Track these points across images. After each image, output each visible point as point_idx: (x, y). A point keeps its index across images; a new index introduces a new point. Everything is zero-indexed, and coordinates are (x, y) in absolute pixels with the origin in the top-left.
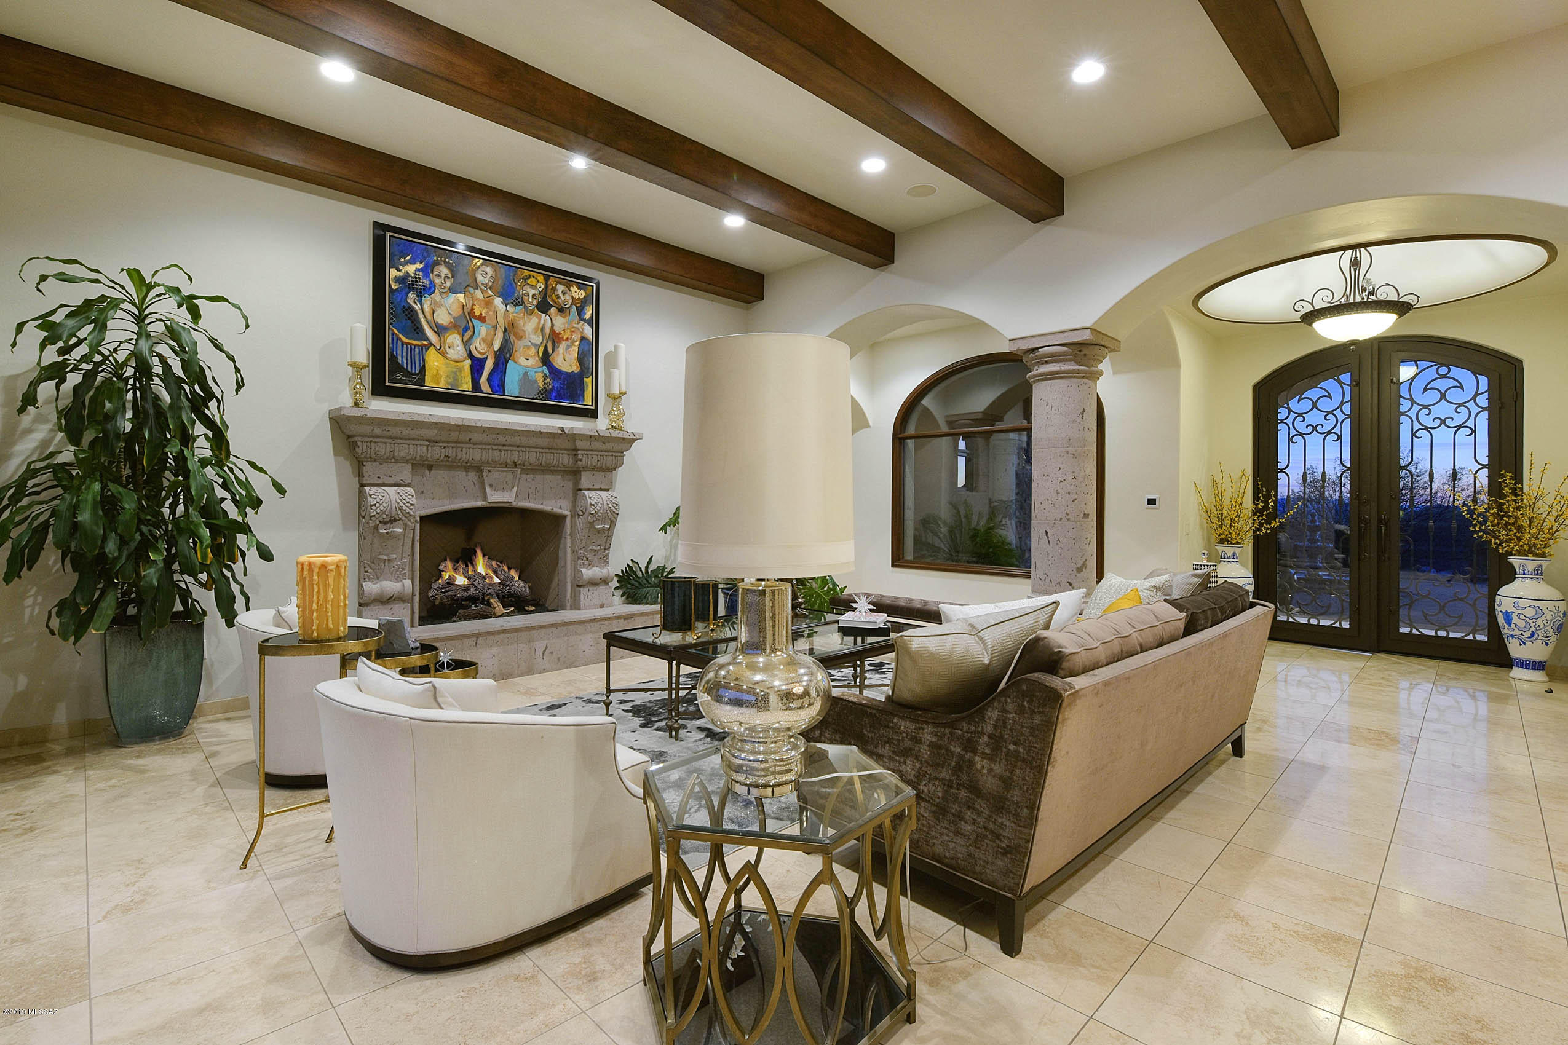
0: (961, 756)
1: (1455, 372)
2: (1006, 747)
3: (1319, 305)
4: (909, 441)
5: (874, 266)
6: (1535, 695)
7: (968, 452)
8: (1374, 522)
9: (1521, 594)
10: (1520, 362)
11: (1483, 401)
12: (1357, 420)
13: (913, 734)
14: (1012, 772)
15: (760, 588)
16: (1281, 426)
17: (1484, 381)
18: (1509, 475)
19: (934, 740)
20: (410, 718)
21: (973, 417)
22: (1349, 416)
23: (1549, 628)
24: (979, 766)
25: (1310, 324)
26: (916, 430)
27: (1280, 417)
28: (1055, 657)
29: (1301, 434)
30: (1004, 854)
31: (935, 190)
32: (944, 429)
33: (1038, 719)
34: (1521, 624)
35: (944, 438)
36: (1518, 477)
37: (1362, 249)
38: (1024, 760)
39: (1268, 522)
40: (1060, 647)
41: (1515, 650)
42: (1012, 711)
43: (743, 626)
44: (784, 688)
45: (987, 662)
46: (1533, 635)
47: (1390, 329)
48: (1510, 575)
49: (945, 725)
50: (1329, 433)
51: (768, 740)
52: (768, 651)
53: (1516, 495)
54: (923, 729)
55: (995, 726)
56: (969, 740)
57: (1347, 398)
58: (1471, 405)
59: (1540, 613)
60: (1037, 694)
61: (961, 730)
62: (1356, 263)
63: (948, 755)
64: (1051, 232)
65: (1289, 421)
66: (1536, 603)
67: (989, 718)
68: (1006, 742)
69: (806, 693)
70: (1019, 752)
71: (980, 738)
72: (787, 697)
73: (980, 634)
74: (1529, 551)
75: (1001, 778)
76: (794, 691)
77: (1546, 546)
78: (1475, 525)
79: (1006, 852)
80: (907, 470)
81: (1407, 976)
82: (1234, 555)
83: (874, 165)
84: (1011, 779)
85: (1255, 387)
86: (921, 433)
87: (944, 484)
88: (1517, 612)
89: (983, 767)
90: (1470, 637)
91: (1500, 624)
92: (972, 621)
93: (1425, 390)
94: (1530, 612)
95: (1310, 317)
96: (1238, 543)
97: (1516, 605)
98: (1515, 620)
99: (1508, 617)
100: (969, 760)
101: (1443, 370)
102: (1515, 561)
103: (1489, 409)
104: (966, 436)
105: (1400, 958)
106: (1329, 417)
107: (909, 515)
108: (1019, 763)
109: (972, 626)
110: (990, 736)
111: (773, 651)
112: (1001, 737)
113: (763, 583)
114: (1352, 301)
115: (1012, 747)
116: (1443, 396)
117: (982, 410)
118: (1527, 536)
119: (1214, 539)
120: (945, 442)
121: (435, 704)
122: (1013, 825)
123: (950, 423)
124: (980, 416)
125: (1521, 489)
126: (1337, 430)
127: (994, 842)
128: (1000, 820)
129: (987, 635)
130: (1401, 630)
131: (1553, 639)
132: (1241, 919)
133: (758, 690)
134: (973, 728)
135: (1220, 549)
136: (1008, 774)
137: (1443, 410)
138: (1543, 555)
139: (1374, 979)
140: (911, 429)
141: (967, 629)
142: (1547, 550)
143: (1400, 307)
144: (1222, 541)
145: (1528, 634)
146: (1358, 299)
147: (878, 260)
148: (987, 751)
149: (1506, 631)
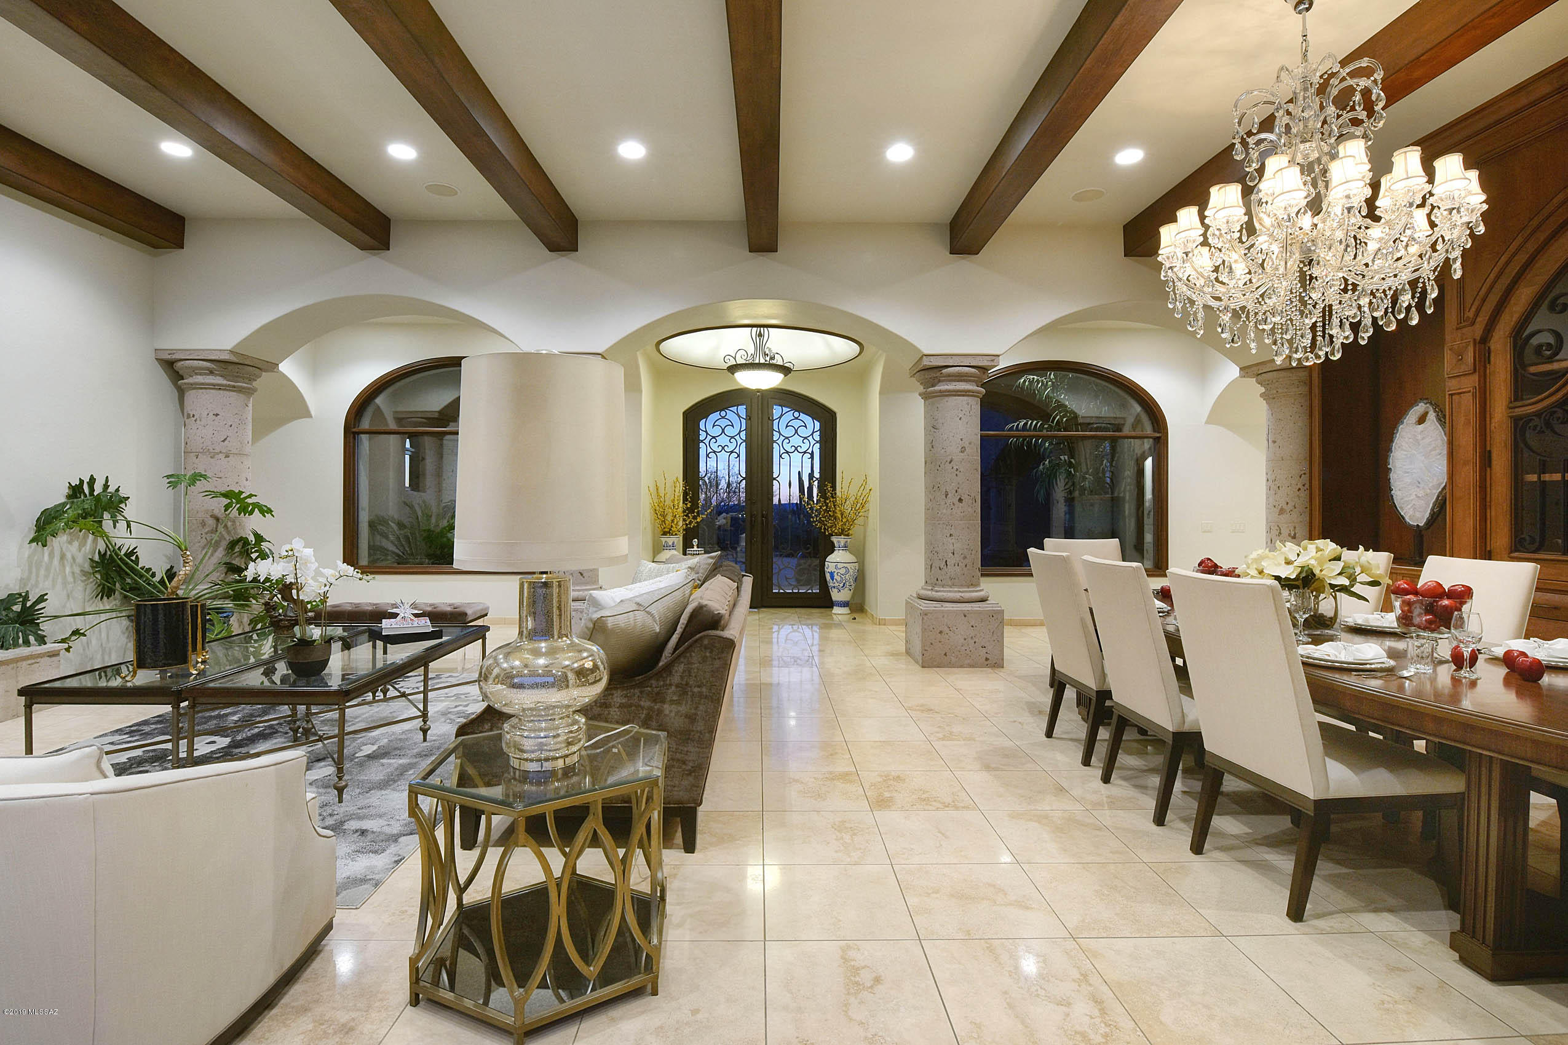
0: (650, 709)
1: (803, 416)
2: (691, 691)
3: (740, 361)
4: (363, 436)
5: (363, 247)
6: (848, 621)
7: (413, 450)
8: (760, 515)
9: (838, 560)
10: (835, 414)
11: (817, 436)
12: (749, 442)
13: (602, 701)
14: (696, 708)
15: (543, 580)
16: (701, 445)
17: (817, 424)
18: (830, 485)
19: (624, 701)
20: (92, 794)
21: (429, 415)
22: (744, 441)
23: (851, 580)
24: (667, 712)
25: (733, 374)
26: (370, 425)
27: (701, 438)
28: (716, 618)
29: (714, 452)
30: (690, 774)
31: (456, 193)
32: (393, 426)
33: (717, 663)
34: (839, 579)
35: (392, 436)
36: (834, 487)
37: (765, 329)
38: (706, 697)
39: (695, 518)
40: (718, 610)
41: (836, 596)
42: (696, 662)
43: (529, 619)
44: (576, 665)
45: (658, 630)
46: (844, 585)
47: (780, 384)
48: (831, 549)
49: (633, 687)
50: (732, 452)
51: (557, 717)
52: (556, 637)
53: (833, 498)
54: (612, 695)
55: (682, 677)
56: (658, 694)
57: (744, 427)
58: (810, 438)
59: (847, 571)
60: (717, 645)
61: (651, 687)
62: (760, 335)
63: (638, 710)
64: (563, 263)
65: (707, 442)
66: (845, 565)
67: (676, 671)
68: (691, 687)
69: (596, 667)
70: (702, 692)
71: (668, 689)
72: (581, 673)
73: (647, 610)
74: (842, 532)
75: (686, 716)
76: (586, 666)
77: (849, 529)
78: (813, 518)
79: (690, 773)
80: (361, 467)
81: (885, 781)
82: (673, 543)
83: (402, 152)
84: (696, 714)
85: (683, 413)
86: (374, 428)
87: (392, 483)
88: (836, 571)
89: (671, 711)
90: (810, 591)
91: (828, 580)
92: (638, 600)
93: (787, 426)
94: (843, 571)
95: (733, 369)
96: (676, 534)
97: (836, 567)
98: (836, 577)
99: (832, 574)
100: (658, 710)
101: (796, 415)
102: (834, 539)
103: (820, 442)
104: (412, 436)
105: (876, 773)
106: (732, 440)
107: (364, 517)
108: (703, 700)
109: (638, 604)
110: (677, 686)
111: (560, 636)
112: (687, 684)
113: (544, 576)
114: (757, 361)
115: (696, 690)
116: (796, 431)
117: (438, 409)
118: (840, 524)
119: (659, 531)
120: (393, 438)
121: (97, 774)
122: (697, 749)
123: (399, 420)
124: (436, 415)
125: (835, 494)
126: (737, 450)
127: (680, 768)
128: (686, 749)
129: (653, 610)
130: (774, 591)
131: (853, 587)
132: (796, 781)
133: (554, 672)
134: (662, 683)
135: (664, 540)
136: (693, 711)
137: (796, 441)
138: (848, 535)
139: (873, 787)
140: (365, 424)
141: (635, 607)
142: (850, 532)
143: (785, 370)
144: (665, 534)
145: (842, 585)
146: (762, 361)
147: (372, 242)
148: (675, 698)
149: (831, 584)
